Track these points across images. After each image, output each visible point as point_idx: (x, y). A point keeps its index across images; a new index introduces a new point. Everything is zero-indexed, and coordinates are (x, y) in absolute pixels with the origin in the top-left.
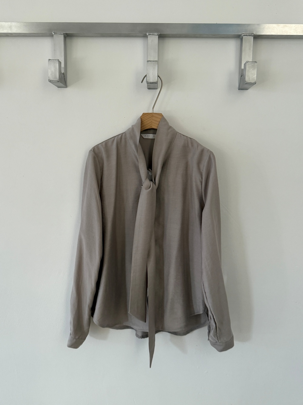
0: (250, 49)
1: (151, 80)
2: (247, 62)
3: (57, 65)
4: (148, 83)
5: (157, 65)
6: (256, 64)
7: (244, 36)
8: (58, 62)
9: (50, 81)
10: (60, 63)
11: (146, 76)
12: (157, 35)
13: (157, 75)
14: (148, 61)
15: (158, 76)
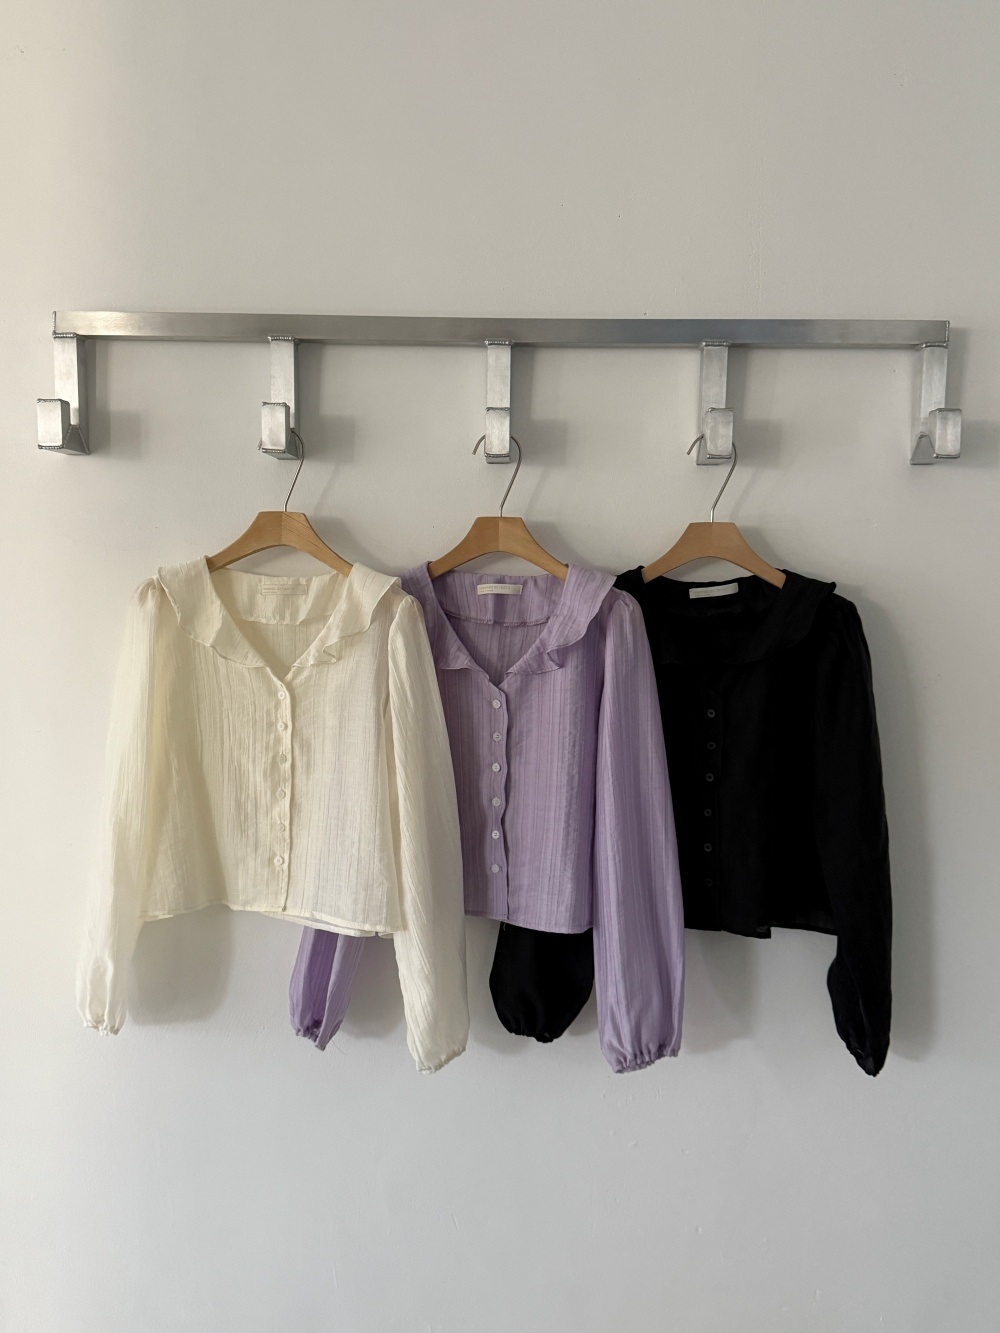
0: (721, 376)
1: (495, 450)
2: (713, 409)
3: (281, 415)
4: (488, 456)
5: (508, 418)
6: (731, 413)
7: (706, 346)
8: (283, 410)
9: (266, 451)
10: (287, 408)
11: (484, 437)
12: (509, 345)
13: (508, 436)
14: (489, 409)
15: (512, 438)
